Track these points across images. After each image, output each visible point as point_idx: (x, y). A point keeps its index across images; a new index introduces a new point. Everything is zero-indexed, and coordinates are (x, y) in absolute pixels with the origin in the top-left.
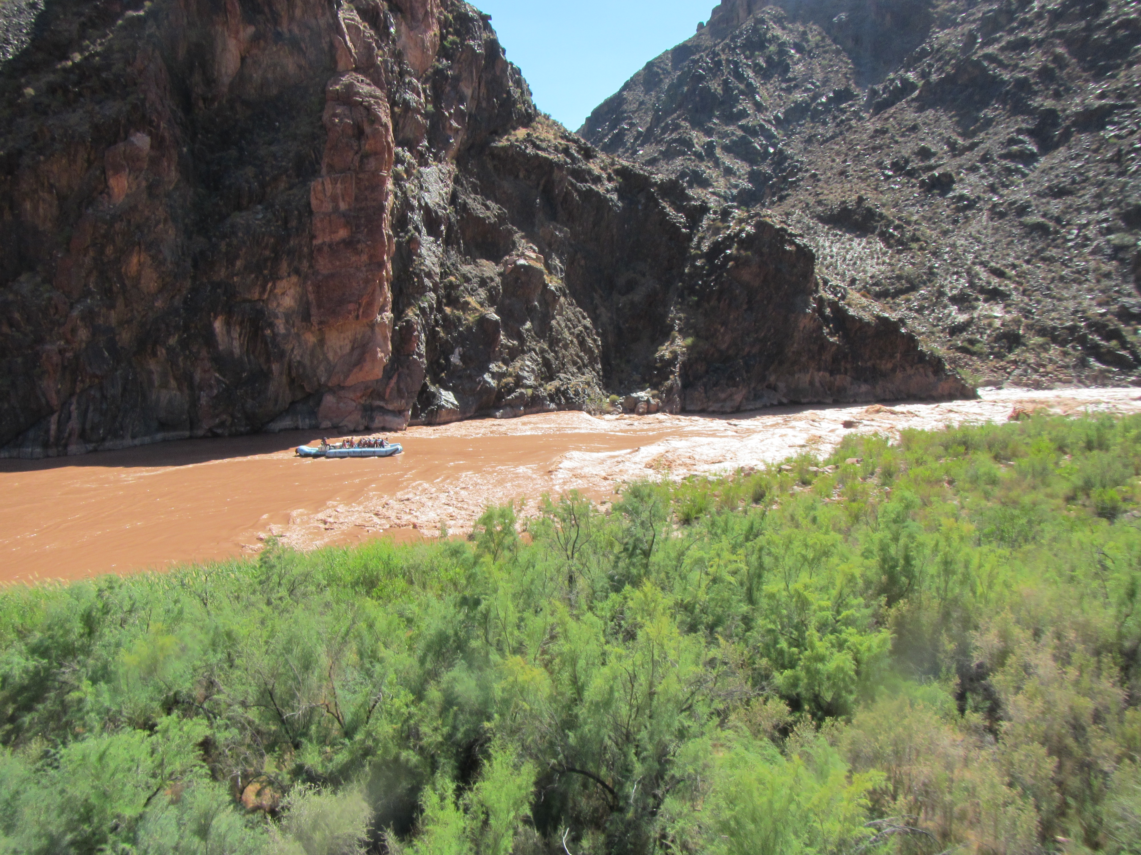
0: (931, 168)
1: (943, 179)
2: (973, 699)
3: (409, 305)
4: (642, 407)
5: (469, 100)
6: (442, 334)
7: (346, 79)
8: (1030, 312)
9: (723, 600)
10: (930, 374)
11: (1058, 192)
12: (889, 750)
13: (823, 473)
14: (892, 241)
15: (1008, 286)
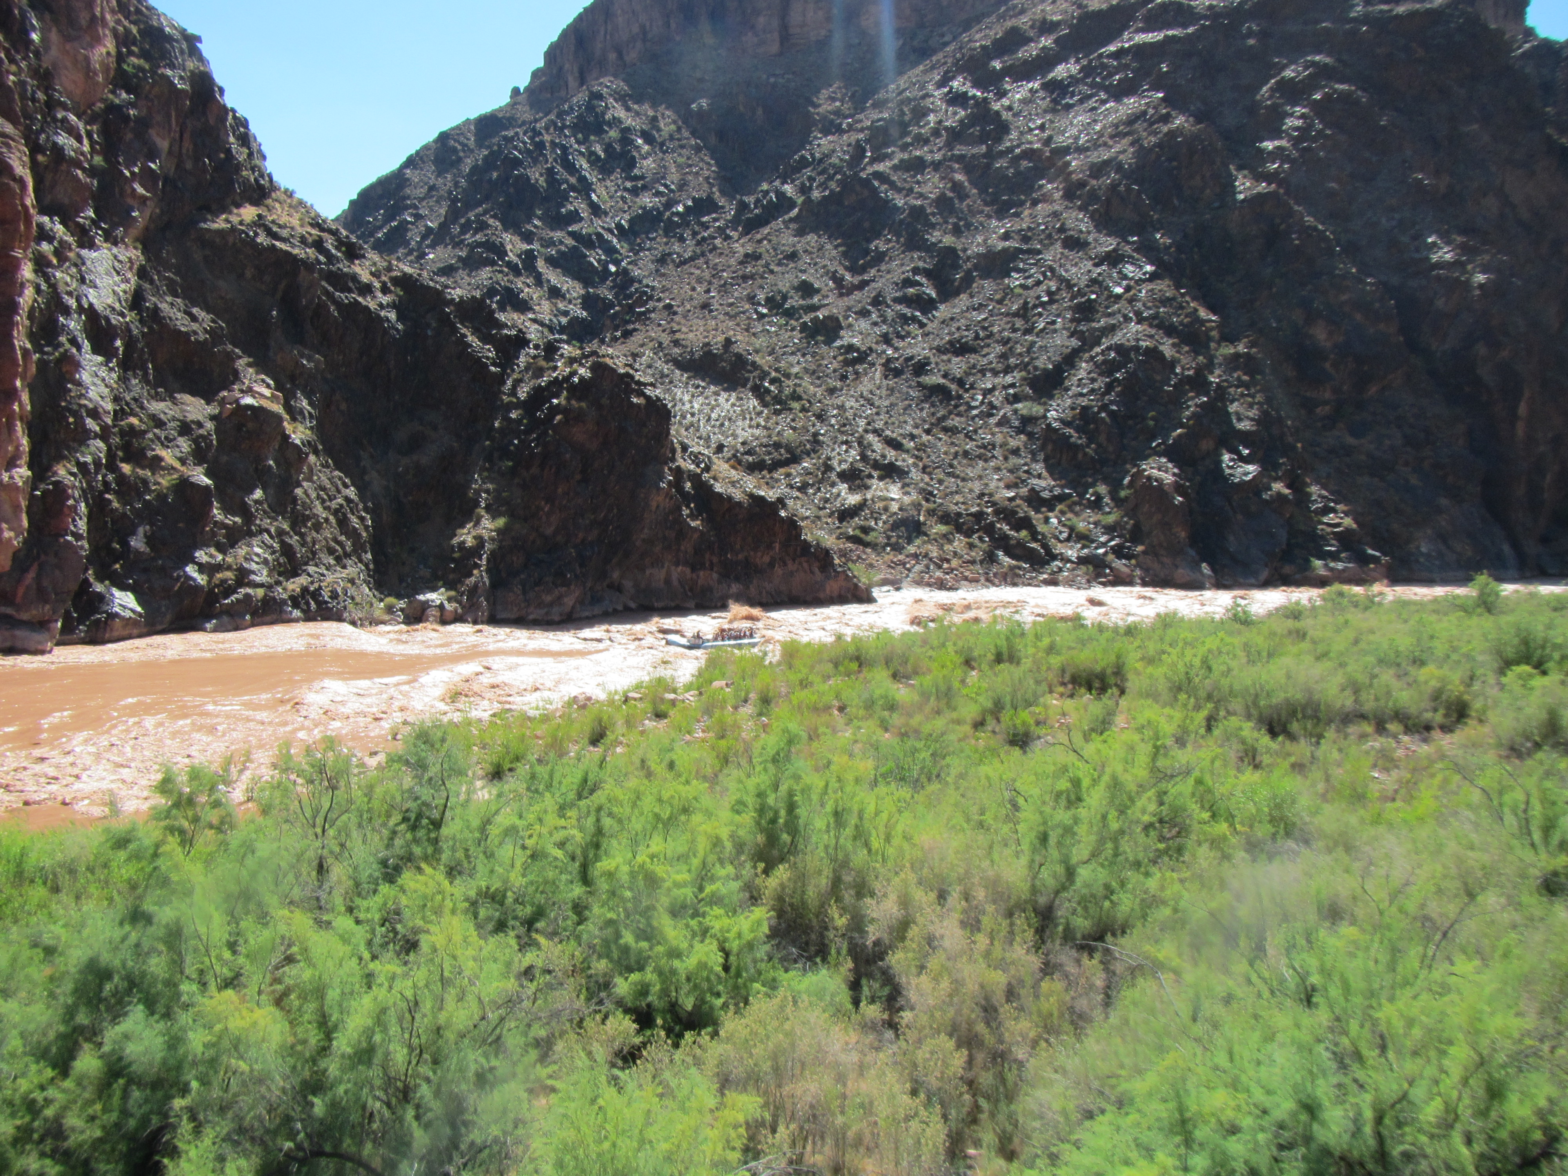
0: (814, 308)
1: (829, 323)
2: (870, 987)
3: (59, 458)
4: (433, 613)
5: (163, 157)
6: (116, 504)
8: (931, 493)
9: (546, 882)
10: (816, 570)
11: (960, 349)
12: (766, 1066)
13: (683, 701)
14: (768, 398)
15: (905, 461)
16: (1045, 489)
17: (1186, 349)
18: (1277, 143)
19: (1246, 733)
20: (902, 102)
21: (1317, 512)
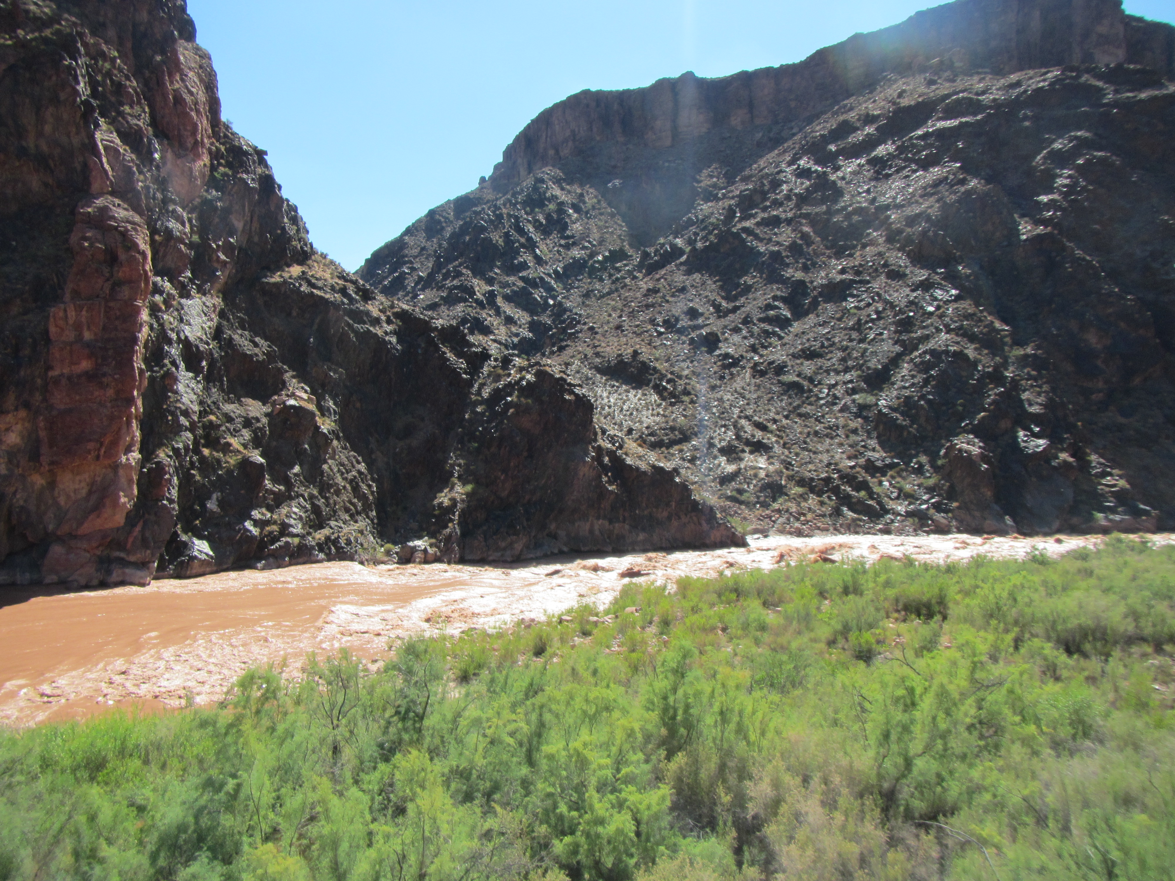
0: (699, 327)
1: (711, 338)
2: (750, 853)
3: (160, 445)
4: (419, 555)
5: (239, 233)
6: (198, 478)
7: (100, 202)
8: (790, 464)
9: (501, 763)
10: (703, 523)
11: (810, 355)
13: (603, 622)
14: (665, 394)
15: (770, 439)
16: (878, 459)
17: (986, 351)
18: (1050, 197)
19: (1047, 651)
20: (762, 177)
21: (1097, 475)
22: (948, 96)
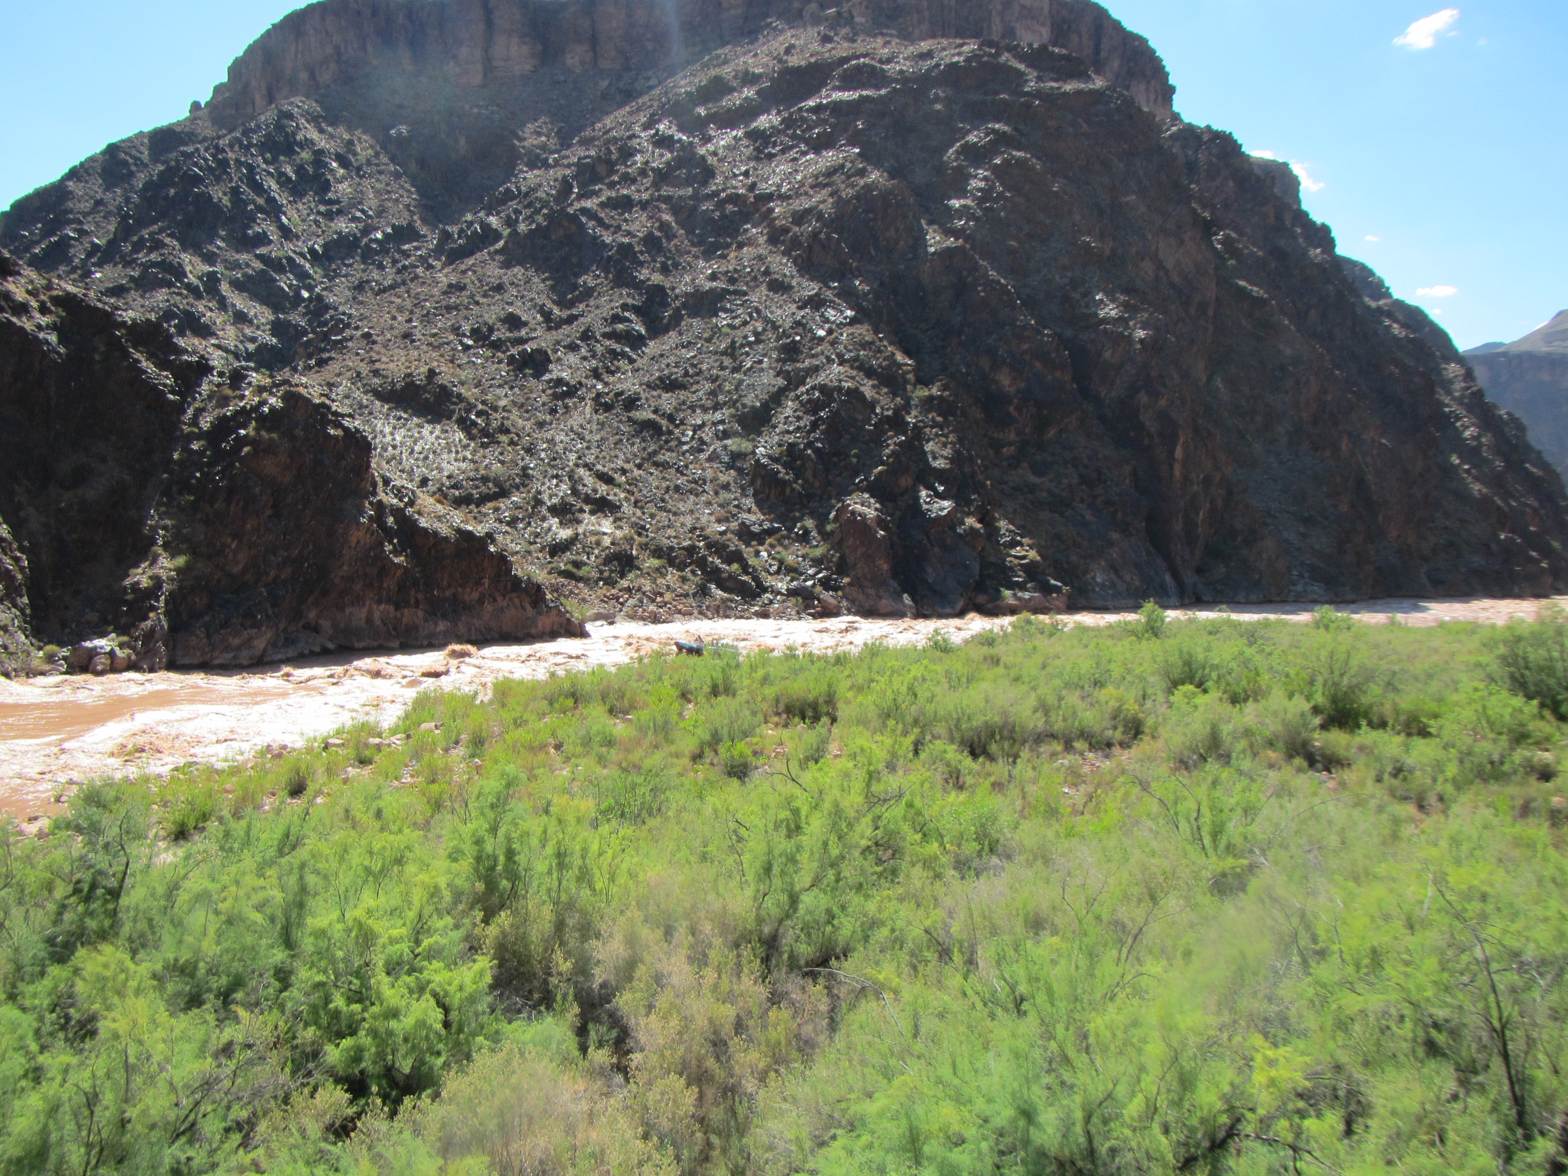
0: (522, 341)
1: (538, 357)
2: (597, 1031)
4: (101, 662)
8: (643, 528)
9: (244, 949)
10: (527, 606)
11: (670, 385)
12: (492, 1125)
13: (389, 745)
14: (475, 431)
15: (617, 495)
16: (754, 523)
17: (885, 390)
18: (963, 202)
19: (949, 756)
20: (608, 141)
21: (1005, 545)
22: (846, 60)
